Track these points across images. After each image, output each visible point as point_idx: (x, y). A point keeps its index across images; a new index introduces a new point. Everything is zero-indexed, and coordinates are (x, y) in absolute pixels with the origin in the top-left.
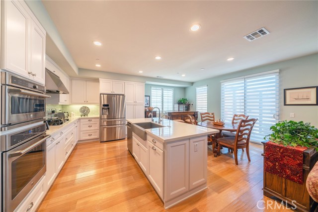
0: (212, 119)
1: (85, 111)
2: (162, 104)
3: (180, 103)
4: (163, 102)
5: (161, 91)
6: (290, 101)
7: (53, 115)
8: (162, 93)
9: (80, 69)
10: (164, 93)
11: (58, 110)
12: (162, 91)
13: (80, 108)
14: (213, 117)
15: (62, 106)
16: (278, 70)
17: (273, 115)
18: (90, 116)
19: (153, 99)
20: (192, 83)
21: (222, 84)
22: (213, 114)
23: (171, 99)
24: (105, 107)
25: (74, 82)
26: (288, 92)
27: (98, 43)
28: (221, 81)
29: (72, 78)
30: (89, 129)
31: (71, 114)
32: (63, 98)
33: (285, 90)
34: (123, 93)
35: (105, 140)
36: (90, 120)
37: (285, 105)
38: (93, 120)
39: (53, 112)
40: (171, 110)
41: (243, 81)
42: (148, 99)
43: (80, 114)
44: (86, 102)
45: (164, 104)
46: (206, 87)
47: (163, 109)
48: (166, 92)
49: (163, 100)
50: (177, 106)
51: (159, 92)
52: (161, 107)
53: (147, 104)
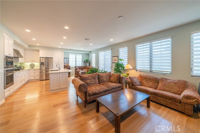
1: (32, 66)
2: (76, 62)
3: (85, 62)
4: (76, 61)
5: (75, 56)
7: (16, 67)
8: (76, 57)
9: (29, 46)
10: (77, 57)
11: (18, 65)
12: (76, 55)
13: (30, 64)
15: (21, 63)
18: (35, 68)
19: (70, 60)
20: (91, 52)
23: (81, 60)
24: (42, 64)
25: (26, 51)
27: (34, 39)
28: (99, 52)
29: (25, 50)
30: (34, 74)
31: (25, 67)
32: (20, 60)
33: (113, 57)
34: (52, 57)
35: (44, 79)
36: (35, 70)
37: (113, 63)
38: (36, 70)
39: (16, 66)
40: (80, 65)
42: (67, 60)
43: (30, 67)
44: (33, 61)
45: (77, 62)
46: (95, 54)
47: (76, 65)
48: (78, 56)
49: (76, 60)
50: (83, 63)
51: (74, 56)
52: (75, 64)
53: (67, 62)
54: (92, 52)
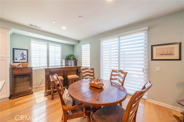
0: (92, 74)
3: (68, 59)
5: (46, 46)
6: (157, 56)
8: (48, 48)
10: (50, 49)
12: (48, 46)
14: (93, 72)
16: (147, 28)
17: (142, 70)
21: (101, 42)
22: (93, 69)
26: (154, 48)
28: (100, 39)
33: (152, 46)
37: (152, 60)
41: (118, 39)
45: (50, 59)
46: (89, 45)
47: (48, 64)
48: (52, 47)
49: (48, 55)
50: (64, 61)
51: (44, 47)
52: (46, 62)
53: (23, 59)
54: (80, 43)
